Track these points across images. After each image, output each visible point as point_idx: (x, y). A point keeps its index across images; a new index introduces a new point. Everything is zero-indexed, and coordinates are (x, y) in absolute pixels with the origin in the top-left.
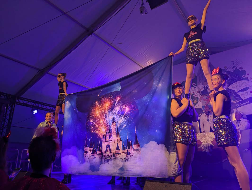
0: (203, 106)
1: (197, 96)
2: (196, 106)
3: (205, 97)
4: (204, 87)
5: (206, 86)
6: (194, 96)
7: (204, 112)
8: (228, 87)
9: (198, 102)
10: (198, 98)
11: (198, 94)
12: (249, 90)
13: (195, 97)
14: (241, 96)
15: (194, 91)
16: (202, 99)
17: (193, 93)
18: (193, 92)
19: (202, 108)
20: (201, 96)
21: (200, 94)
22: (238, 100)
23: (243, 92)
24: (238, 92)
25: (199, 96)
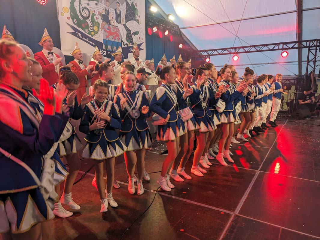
0: (103, 39)
1: (98, 20)
2: (96, 35)
3: (107, 26)
4: (106, 10)
5: (107, 10)
6: (95, 17)
7: (104, 48)
8: (126, 23)
9: (99, 30)
10: (99, 24)
11: (99, 17)
12: (139, 35)
13: (96, 21)
14: (133, 40)
15: (95, 10)
16: (103, 28)
17: (93, 12)
18: (93, 10)
19: (103, 43)
20: (103, 22)
21: (102, 20)
22: (131, 44)
23: (135, 36)
24: (132, 34)
25: (100, 21)
